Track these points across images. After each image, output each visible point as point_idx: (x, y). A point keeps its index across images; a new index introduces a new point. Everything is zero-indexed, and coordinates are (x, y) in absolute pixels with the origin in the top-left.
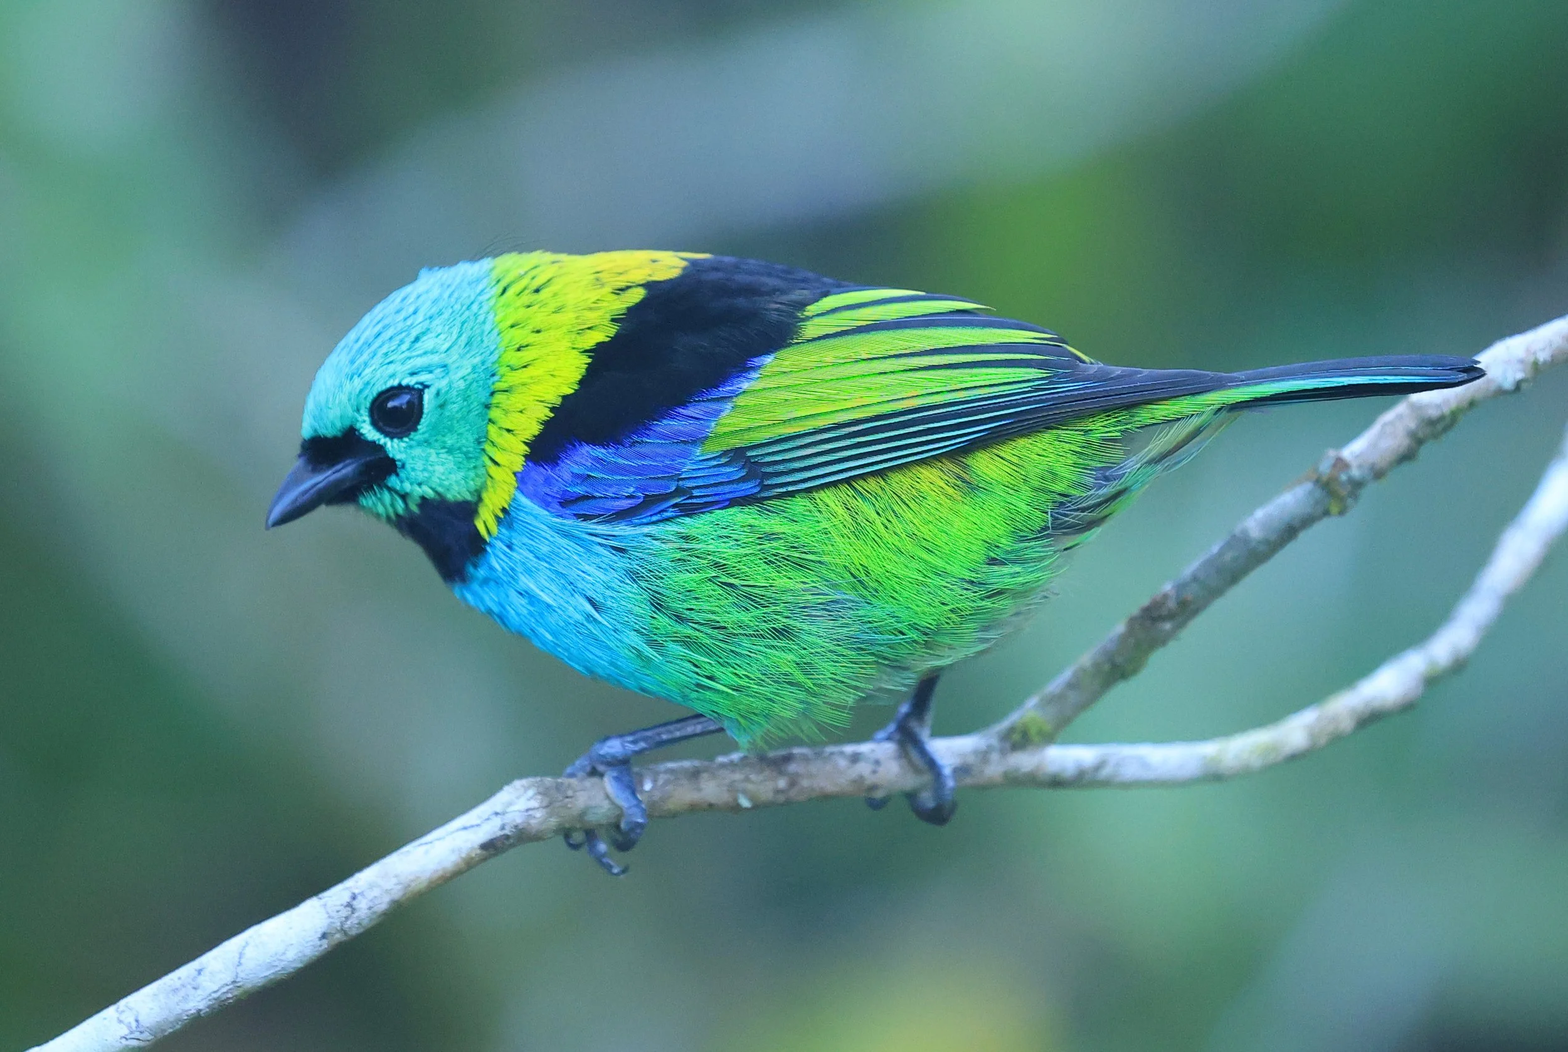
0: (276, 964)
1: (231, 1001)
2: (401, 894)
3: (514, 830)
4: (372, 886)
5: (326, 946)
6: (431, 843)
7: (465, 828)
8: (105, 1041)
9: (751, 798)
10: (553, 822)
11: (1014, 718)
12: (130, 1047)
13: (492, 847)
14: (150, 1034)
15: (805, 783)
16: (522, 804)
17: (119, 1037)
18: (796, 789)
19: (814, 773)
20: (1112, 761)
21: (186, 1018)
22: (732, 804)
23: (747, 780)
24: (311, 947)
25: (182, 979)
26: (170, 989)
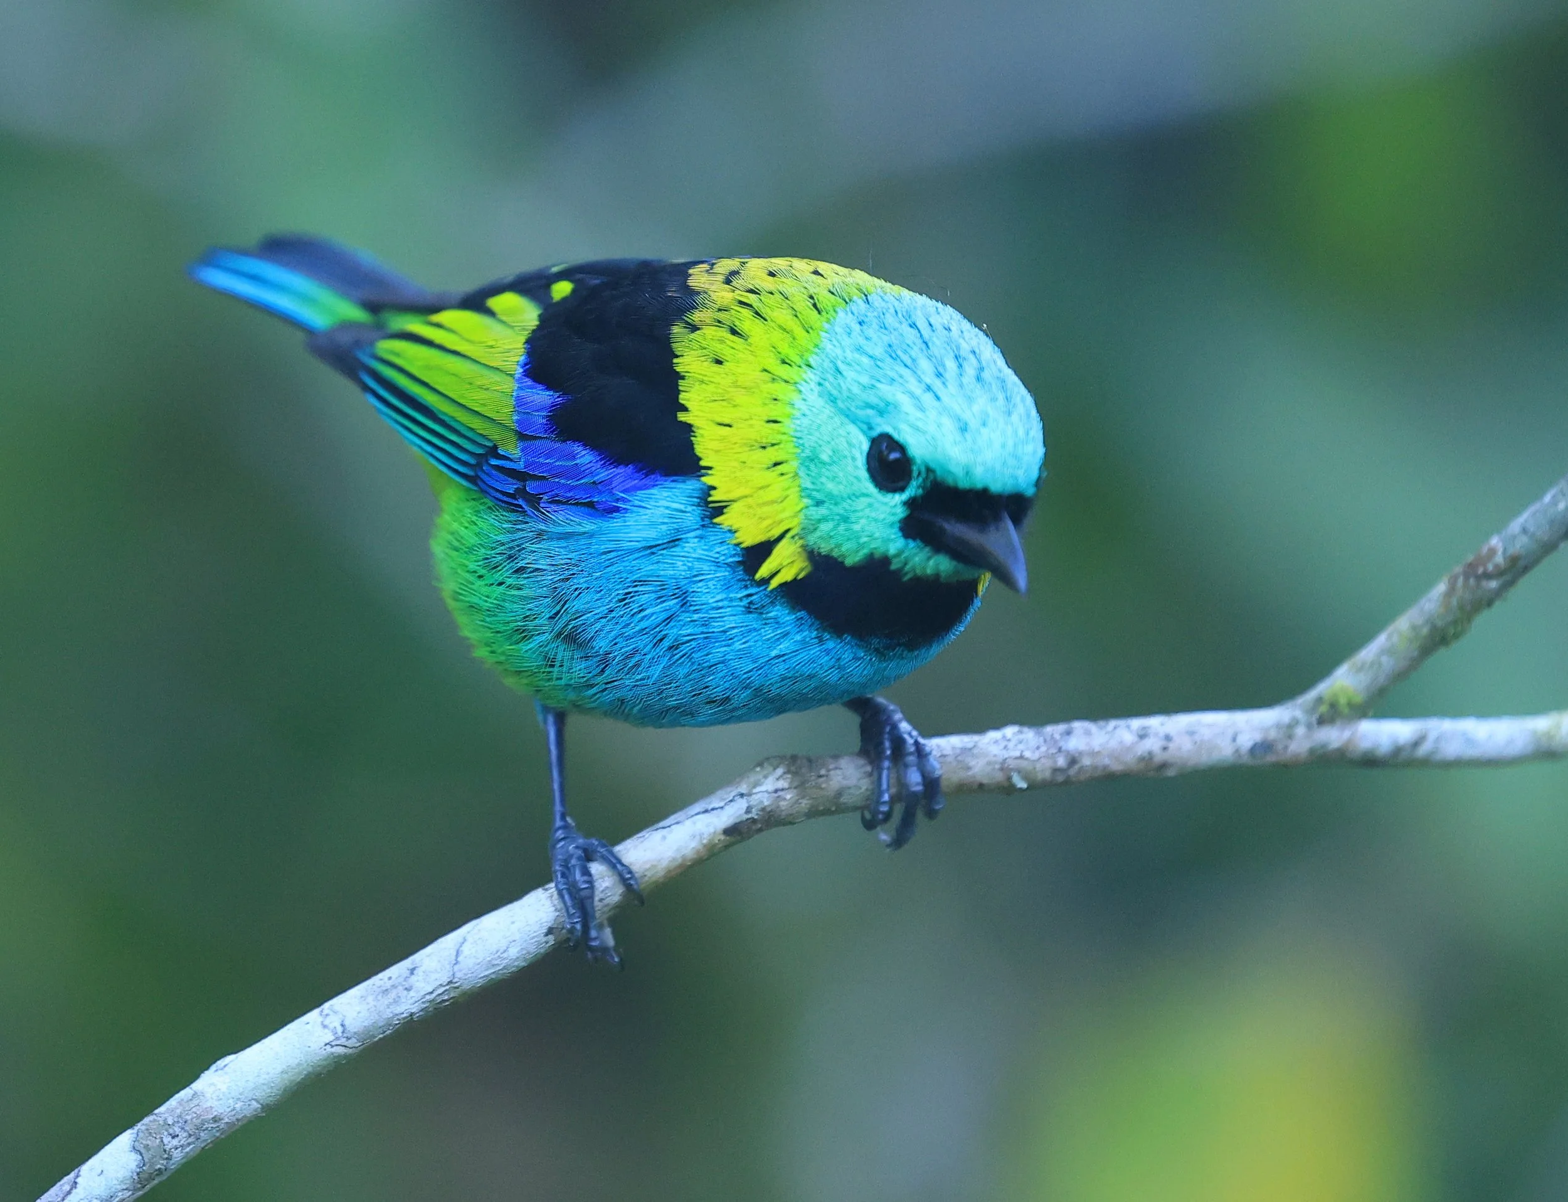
0: (496, 962)
1: (447, 1003)
3: (761, 813)
5: (553, 943)
6: (669, 826)
7: (706, 813)
8: (307, 1049)
9: (1025, 778)
10: (805, 804)
11: (1323, 688)
12: (335, 1055)
13: (734, 832)
14: (357, 1040)
15: (1086, 761)
16: (770, 784)
17: (323, 1044)
18: (1077, 767)
19: (1097, 749)
20: (1432, 737)
21: (397, 1022)
22: (1006, 784)
23: (1021, 757)
24: (536, 943)
25: (393, 979)
26: (379, 990)
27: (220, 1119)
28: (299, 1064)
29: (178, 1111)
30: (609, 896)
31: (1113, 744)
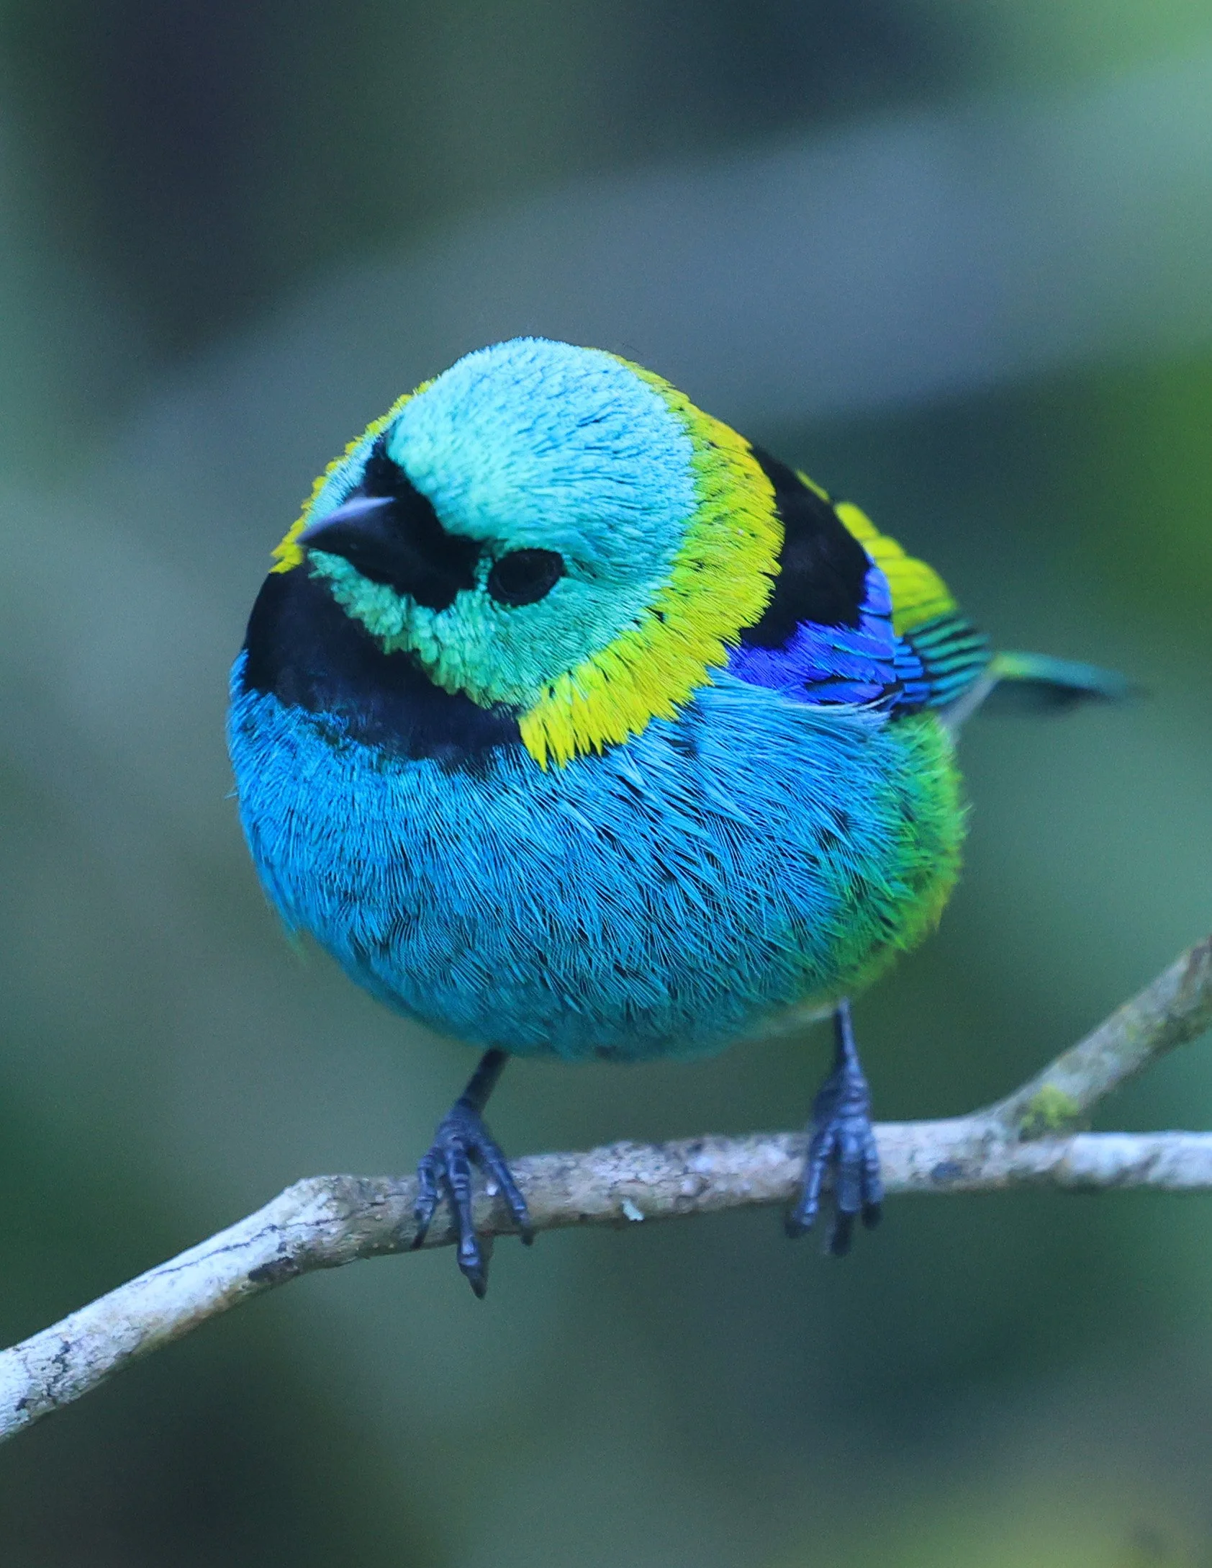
2: (134, 1343)
3: (298, 1251)
4: (91, 1333)
5: (27, 1419)
6: (178, 1269)
7: (227, 1249)
9: (641, 1208)
10: (355, 1240)
11: (1026, 1096)
13: (265, 1276)
15: (721, 1186)
16: (310, 1215)
18: (707, 1193)
19: (734, 1170)
20: (1168, 1154)
22: (615, 1215)
23: (636, 1180)
24: (5, 1420)
30: (100, 1359)
31: (755, 1164)
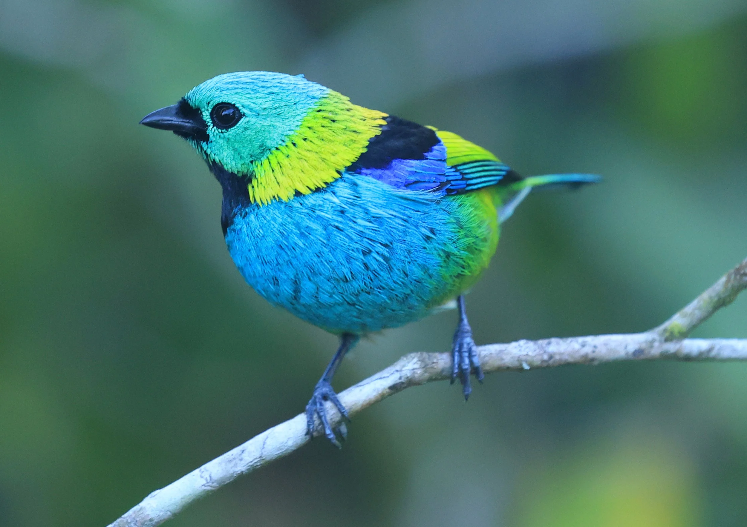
0: (282, 448)
1: (259, 467)
3: (406, 379)
7: (382, 378)
8: (194, 487)
9: (529, 365)
10: (427, 375)
11: (667, 324)
12: (206, 490)
13: (395, 388)
14: (217, 483)
15: (557, 357)
16: (411, 366)
17: (201, 485)
18: (553, 360)
19: (562, 351)
20: (717, 347)
21: (235, 475)
22: (519, 367)
23: (527, 355)
24: (301, 439)
25: (234, 455)
26: (227, 460)
27: (153, 520)
28: (190, 494)
29: (133, 516)
31: (570, 349)
